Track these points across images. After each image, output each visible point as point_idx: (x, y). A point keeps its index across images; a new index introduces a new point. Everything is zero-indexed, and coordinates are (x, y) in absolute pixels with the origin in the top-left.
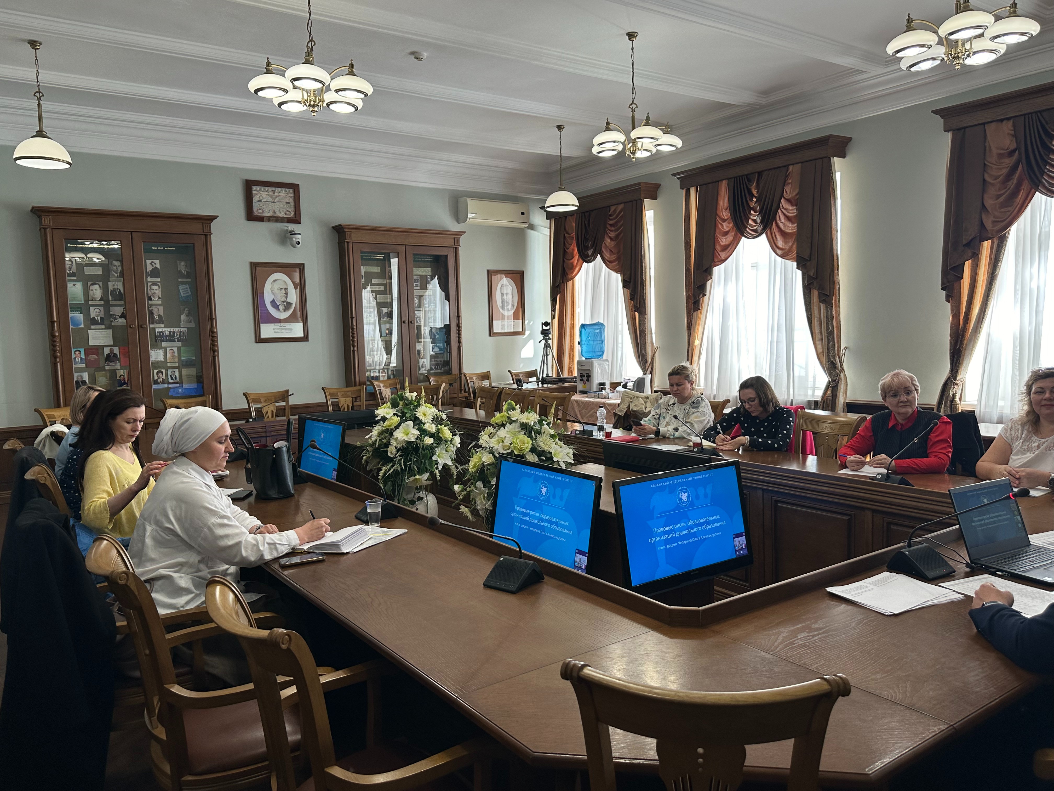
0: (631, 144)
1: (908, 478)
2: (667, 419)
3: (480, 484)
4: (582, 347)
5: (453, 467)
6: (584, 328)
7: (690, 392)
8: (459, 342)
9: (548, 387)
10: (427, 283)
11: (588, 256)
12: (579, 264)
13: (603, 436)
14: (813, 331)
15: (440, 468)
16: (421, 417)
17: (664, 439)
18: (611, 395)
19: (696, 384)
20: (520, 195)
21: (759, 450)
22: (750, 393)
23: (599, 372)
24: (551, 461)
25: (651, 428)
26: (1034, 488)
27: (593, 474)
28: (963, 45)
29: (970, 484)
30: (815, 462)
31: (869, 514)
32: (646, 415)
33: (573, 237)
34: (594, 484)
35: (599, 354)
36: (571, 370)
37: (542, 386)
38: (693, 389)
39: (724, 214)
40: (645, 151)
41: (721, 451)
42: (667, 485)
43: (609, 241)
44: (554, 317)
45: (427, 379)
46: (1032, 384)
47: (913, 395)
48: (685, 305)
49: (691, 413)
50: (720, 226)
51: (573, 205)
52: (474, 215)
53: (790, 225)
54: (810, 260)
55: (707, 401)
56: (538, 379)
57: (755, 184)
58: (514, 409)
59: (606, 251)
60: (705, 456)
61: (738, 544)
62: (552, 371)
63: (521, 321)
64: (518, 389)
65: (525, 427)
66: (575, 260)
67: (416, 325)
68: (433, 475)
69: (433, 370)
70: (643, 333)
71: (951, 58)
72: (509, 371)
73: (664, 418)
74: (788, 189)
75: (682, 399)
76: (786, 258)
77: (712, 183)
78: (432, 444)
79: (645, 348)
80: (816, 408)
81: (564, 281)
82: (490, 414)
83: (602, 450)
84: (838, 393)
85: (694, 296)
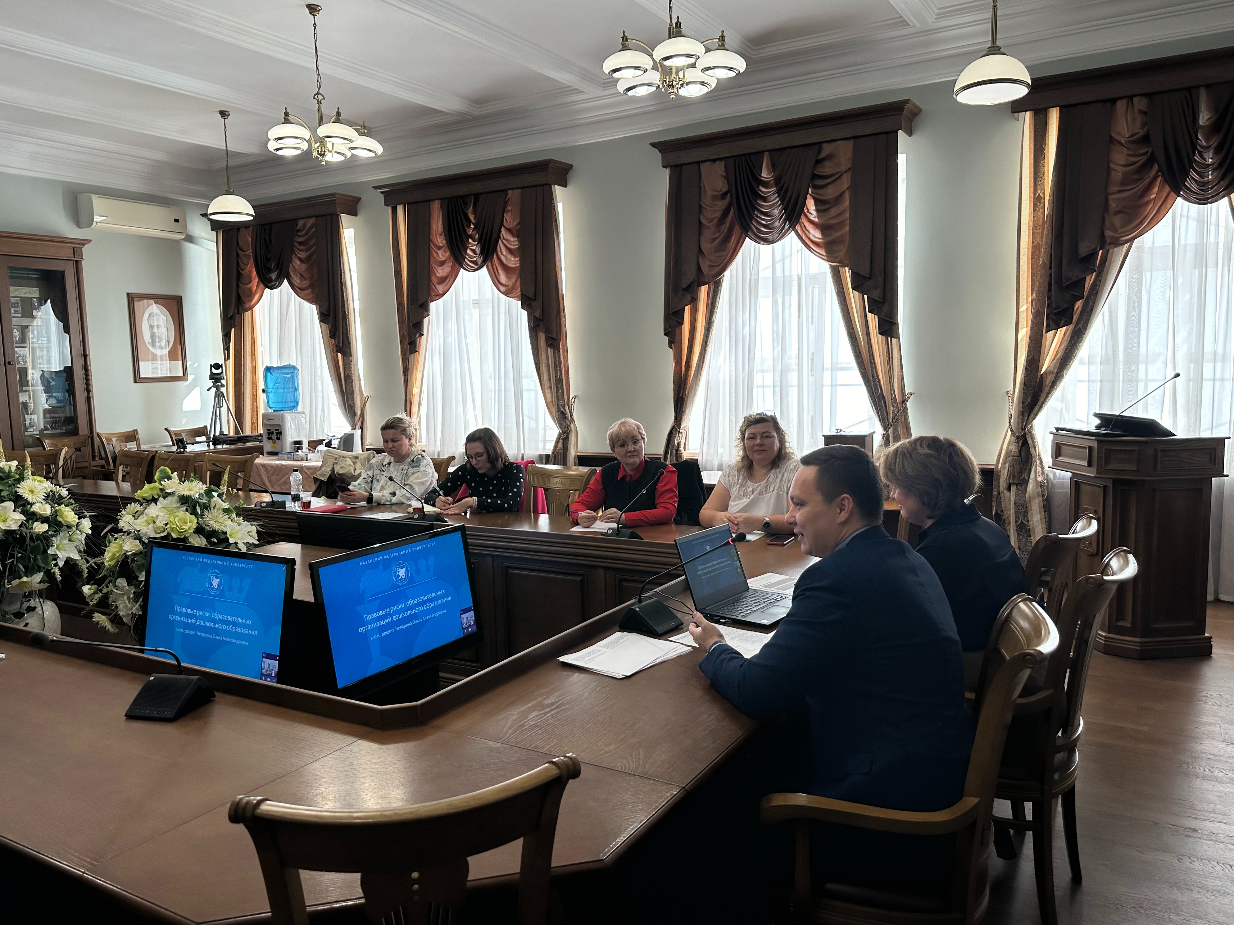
0: (318, 144)
1: (638, 531)
2: (382, 482)
3: (122, 582)
4: (268, 397)
5: (81, 561)
6: (270, 372)
7: (409, 449)
8: (88, 391)
9: (223, 448)
10: (33, 308)
11: (271, 280)
12: (259, 290)
13: (299, 507)
14: (542, 378)
15: (61, 564)
16: (27, 495)
17: (380, 506)
18: (310, 456)
19: (416, 439)
20: (171, 196)
21: (489, 512)
22: (478, 447)
23: (293, 428)
24: (226, 544)
25: (362, 494)
26: (750, 533)
27: (285, 555)
28: (677, 73)
29: (694, 532)
30: (547, 521)
31: (601, 572)
32: (355, 478)
33: (250, 256)
34: (284, 568)
35: (293, 404)
36: (254, 426)
37: (215, 447)
38: (411, 445)
39: (439, 240)
40: (336, 154)
41: (446, 516)
42: (380, 560)
43: (298, 262)
44: (228, 358)
45: (39, 442)
46: (746, 429)
47: (639, 445)
48: (399, 345)
49: (410, 474)
50: (435, 254)
51: (247, 214)
52: (105, 218)
53: (513, 259)
54: (535, 300)
55: (428, 458)
56: (208, 438)
57: (471, 208)
58: (169, 478)
59: (295, 274)
60: (427, 523)
61: (465, 621)
62: (229, 428)
63: (180, 363)
64: (180, 452)
65: (185, 500)
66: (253, 284)
67: (17, 366)
68: (49, 575)
69: (48, 430)
70: (349, 378)
71: (666, 86)
72: (166, 429)
73: (378, 481)
74: (508, 217)
75: (399, 457)
76: (510, 295)
77: (422, 202)
78: (46, 532)
79: (353, 398)
80: (547, 462)
81: (240, 311)
82: (138, 486)
83: (296, 524)
84: (569, 446)
85: (410, 336)
